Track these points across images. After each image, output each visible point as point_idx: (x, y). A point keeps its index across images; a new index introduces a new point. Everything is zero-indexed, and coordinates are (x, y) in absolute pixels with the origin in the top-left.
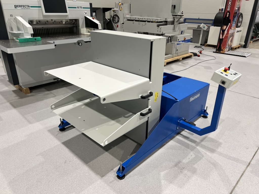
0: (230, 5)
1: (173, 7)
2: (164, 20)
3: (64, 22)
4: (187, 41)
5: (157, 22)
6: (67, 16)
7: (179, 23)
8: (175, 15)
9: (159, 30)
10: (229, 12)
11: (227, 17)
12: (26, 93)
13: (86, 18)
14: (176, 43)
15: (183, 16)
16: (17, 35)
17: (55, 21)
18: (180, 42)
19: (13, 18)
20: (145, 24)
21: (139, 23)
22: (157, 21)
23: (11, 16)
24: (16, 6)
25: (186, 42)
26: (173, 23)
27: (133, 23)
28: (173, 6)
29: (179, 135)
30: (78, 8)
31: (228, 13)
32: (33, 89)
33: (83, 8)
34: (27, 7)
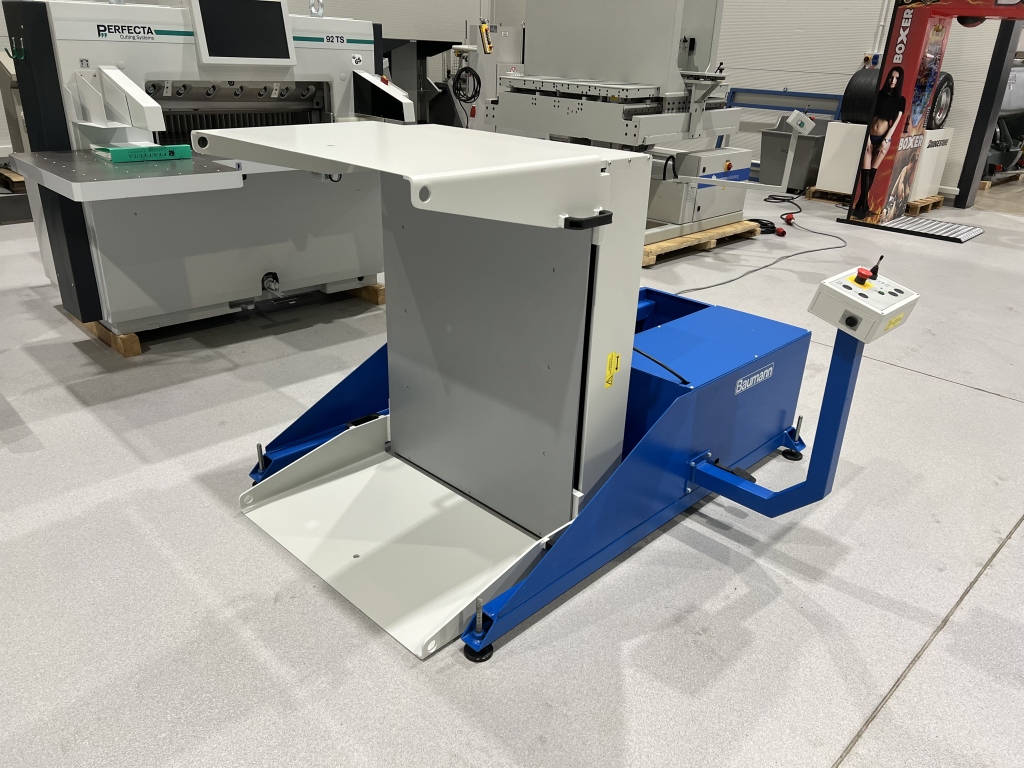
0: (902, 42)
1: (687, 44)
2: (652, 93)
3: (277, 92)
4: (737, 176)
5: (626, 101)
6: (287, 69)
7: (709, 108)
8: (692, 76)
9: (631, 130)
10: (898, 68)
11: (893, 86)
12: (127, 353)
13: (358, 81)
14: (695, 181)
15: (723, 78)
16: (103, 137)
17: (241, 88)
18: (710, 176)
19: (91, 70)
20: (580, 107)
21: (557, 104)
22: (623, 95)
23: (84, 63)
24: (101, 30)
25: (732, 177)
26: (683, 105)
27: (534, 102)
28: (685, 41)
29: (694, 516)
30: (331, 40)
31: (896, 74)
32: (152, 338)
33: (349, 41)
34: (142, 34)
